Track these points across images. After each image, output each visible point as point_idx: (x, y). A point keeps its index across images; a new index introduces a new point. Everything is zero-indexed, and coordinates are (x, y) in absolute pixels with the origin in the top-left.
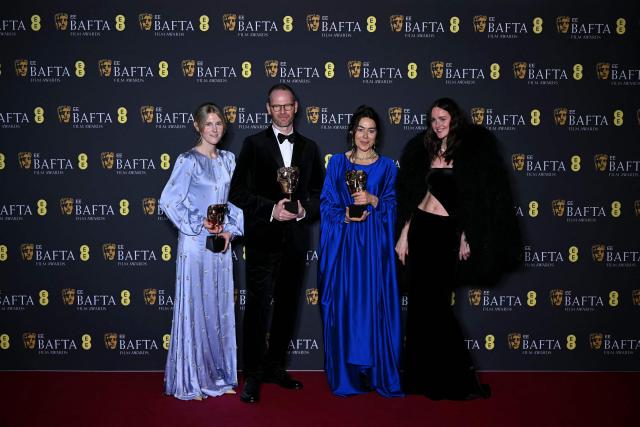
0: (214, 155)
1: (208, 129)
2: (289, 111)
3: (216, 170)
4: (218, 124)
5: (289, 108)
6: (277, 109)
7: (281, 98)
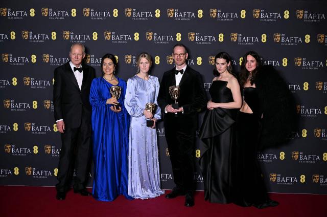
0: (146, 78)
1: (141, 66)
2: (182, 57)
3: (147, 85)
4: (146, 63)
5: (182, 56)
6: (176, 56)
7: (179, 50)
